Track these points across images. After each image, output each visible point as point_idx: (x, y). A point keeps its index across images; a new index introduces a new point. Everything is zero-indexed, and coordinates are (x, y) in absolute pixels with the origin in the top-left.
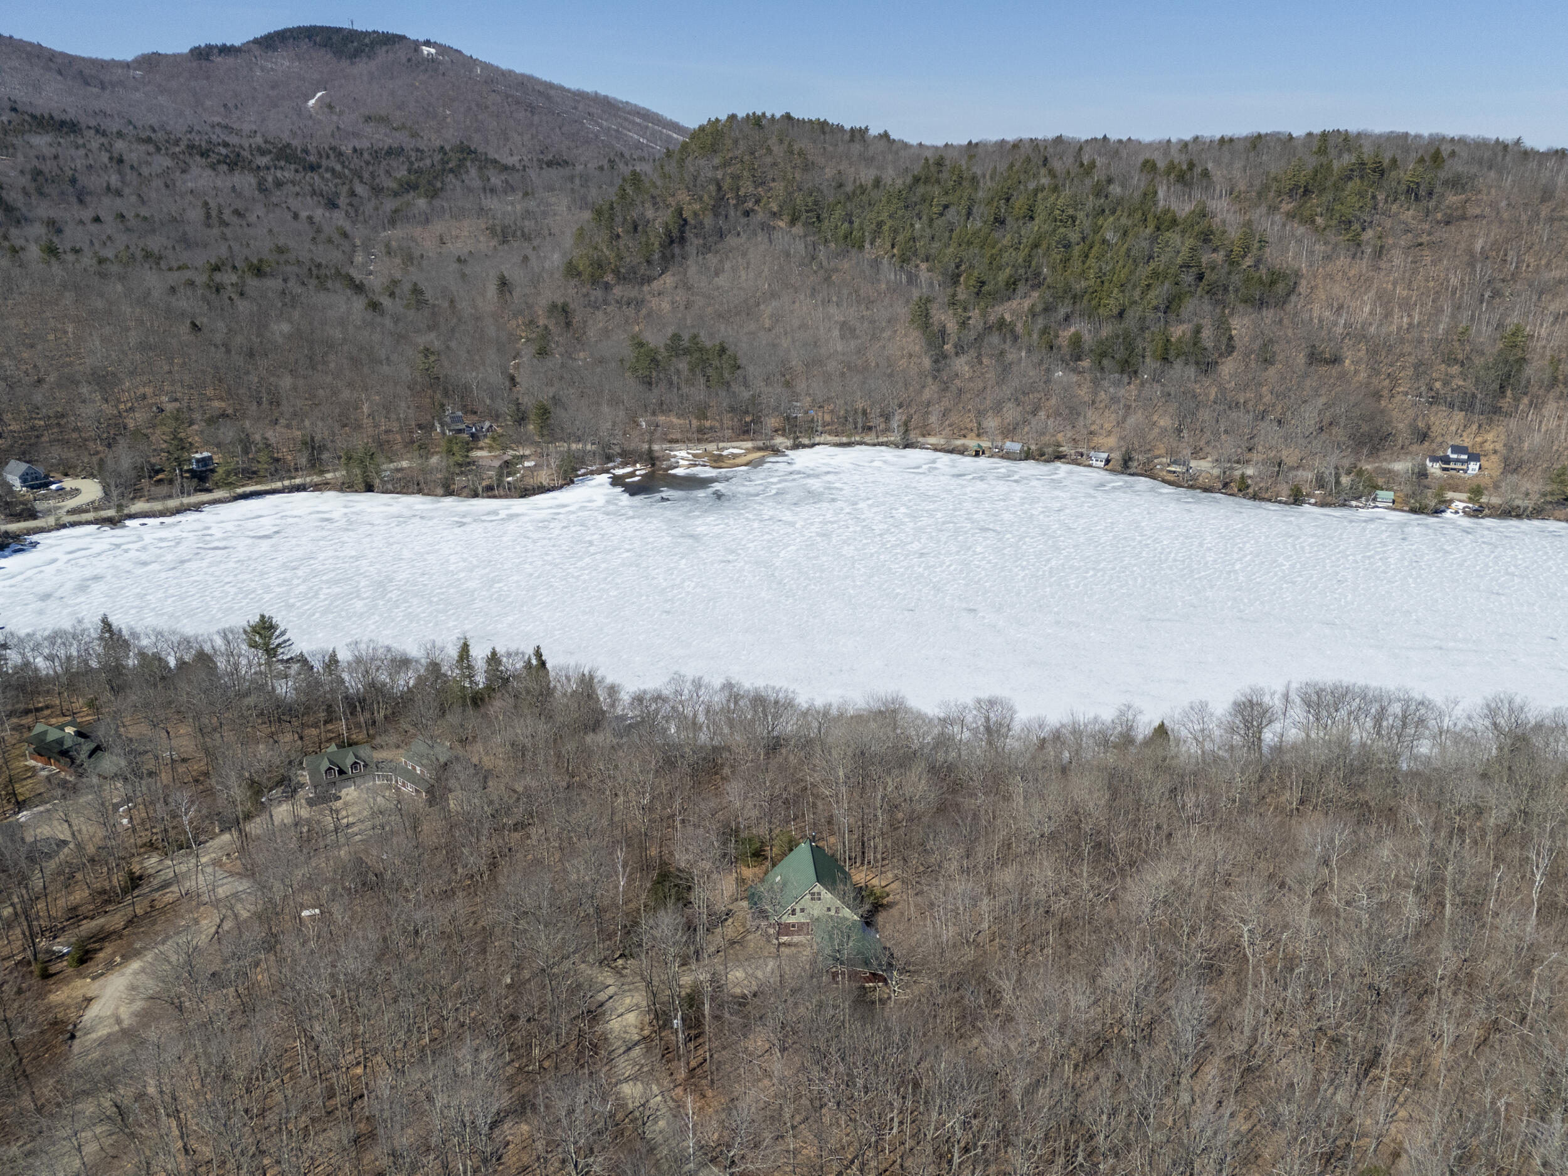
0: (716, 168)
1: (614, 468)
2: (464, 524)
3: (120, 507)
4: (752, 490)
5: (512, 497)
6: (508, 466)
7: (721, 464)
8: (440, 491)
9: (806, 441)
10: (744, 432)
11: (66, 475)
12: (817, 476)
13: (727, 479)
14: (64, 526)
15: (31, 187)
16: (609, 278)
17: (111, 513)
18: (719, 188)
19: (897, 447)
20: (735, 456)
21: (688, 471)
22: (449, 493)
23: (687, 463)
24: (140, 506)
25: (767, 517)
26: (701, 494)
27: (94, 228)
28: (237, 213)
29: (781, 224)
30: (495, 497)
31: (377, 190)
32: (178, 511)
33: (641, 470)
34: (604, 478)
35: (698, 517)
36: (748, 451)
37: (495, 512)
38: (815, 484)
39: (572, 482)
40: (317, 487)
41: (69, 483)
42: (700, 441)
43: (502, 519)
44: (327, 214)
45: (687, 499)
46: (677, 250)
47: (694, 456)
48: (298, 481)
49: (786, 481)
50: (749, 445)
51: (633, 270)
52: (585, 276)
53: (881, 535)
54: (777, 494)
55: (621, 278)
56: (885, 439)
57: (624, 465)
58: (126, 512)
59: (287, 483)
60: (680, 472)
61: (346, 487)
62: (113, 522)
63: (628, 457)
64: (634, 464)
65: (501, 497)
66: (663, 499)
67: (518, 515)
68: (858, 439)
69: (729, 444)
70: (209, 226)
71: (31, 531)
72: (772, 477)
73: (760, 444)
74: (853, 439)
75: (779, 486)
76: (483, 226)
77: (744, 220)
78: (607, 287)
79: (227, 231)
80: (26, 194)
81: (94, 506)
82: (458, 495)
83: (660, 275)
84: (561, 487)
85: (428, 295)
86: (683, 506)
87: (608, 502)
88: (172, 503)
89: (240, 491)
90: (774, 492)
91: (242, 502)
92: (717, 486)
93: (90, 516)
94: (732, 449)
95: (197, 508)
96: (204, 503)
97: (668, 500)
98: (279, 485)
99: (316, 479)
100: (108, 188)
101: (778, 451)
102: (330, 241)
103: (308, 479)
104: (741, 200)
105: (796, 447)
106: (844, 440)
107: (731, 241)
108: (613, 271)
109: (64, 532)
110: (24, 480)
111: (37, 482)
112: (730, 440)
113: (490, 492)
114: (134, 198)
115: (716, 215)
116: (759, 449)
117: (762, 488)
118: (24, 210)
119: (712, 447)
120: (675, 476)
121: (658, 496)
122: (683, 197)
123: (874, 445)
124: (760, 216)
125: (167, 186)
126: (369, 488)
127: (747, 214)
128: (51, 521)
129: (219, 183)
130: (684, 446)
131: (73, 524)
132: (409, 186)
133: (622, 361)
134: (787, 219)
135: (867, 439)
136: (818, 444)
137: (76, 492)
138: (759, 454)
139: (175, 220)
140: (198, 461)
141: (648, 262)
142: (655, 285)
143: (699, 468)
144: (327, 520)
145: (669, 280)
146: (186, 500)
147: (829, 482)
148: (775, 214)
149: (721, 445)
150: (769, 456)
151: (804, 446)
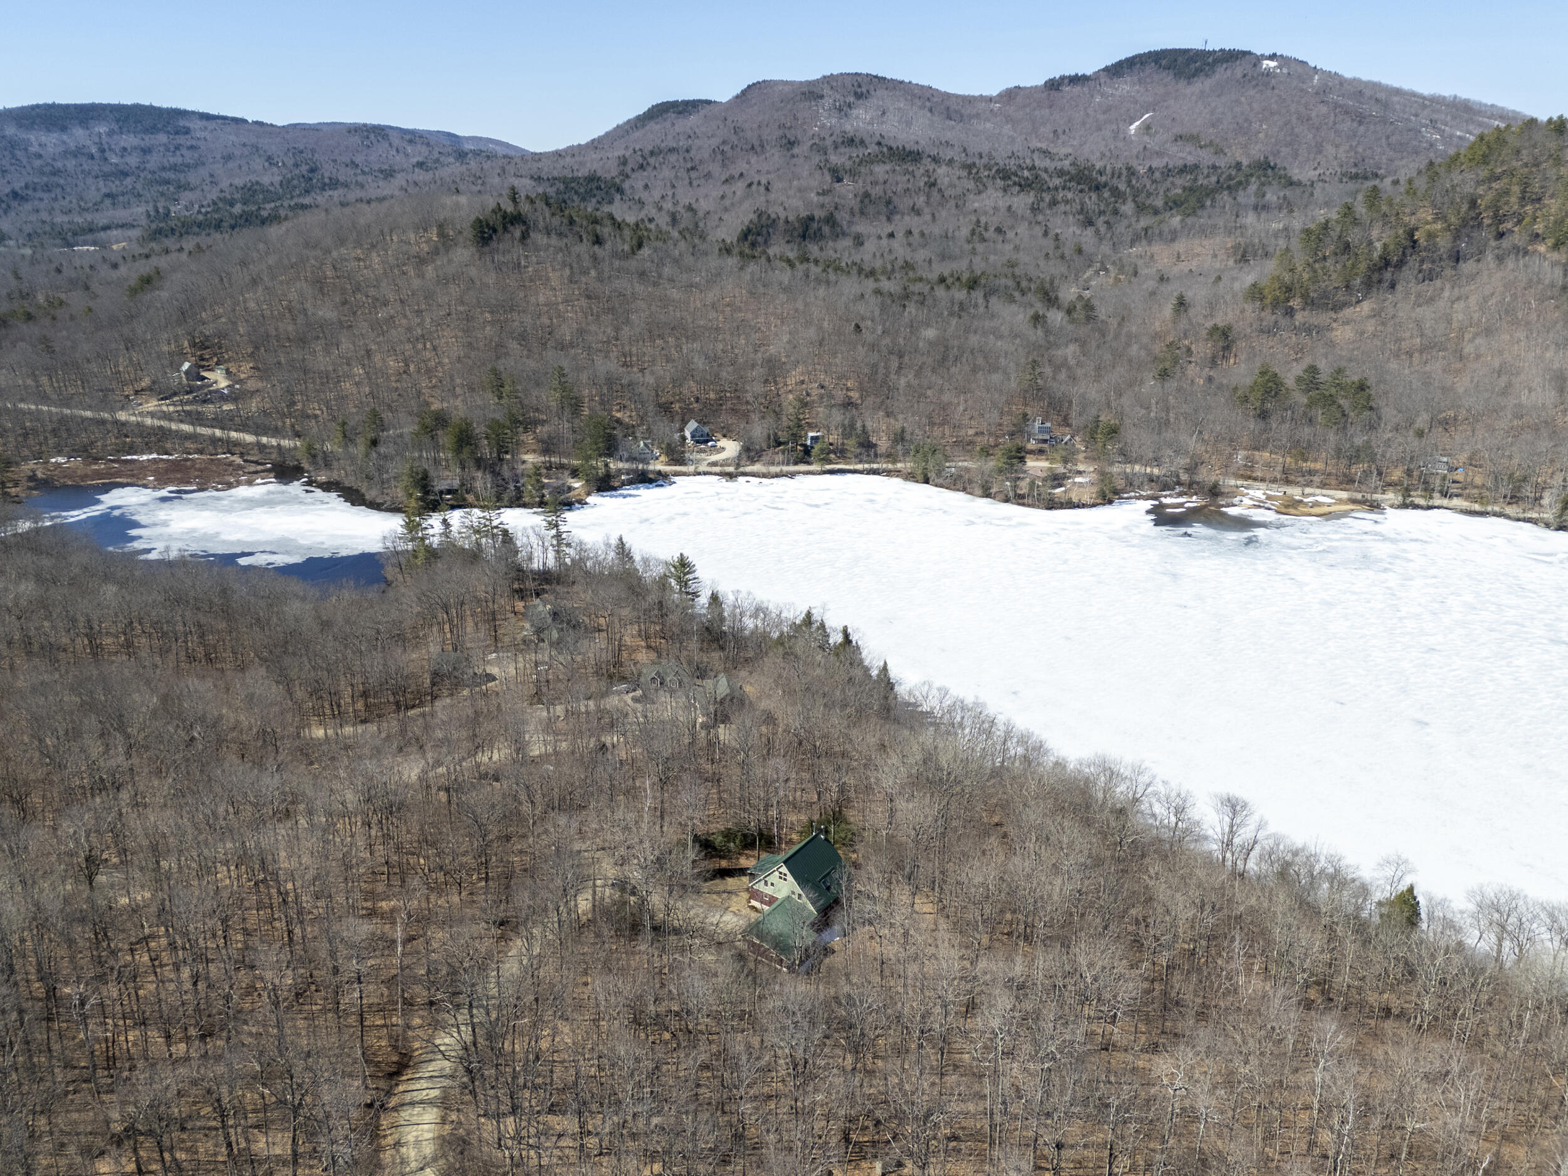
0: (1479, 183)
1: (1165, 497)
2: (973, 523)
3: (738, 466)
4: (1295, 542)
5: (1038, 507)
6: (1057, 480)
7: (1292, 511)
8: (979, 491)
9: (1422, 502)
10: (1346, 482)
11: (725, 436)
12: (1394, 541)
13: (1280, 526)
14: (699, 474)
15: (857, 209)
16: (1296, 303)
17: (731, 469)
18: (1473, 204)
19: (1548, 525)
20: (1317, 504)
21: (1246, 512)
22: (987, 494)
23: (1252, 503)
24: (757, 468)
25: (1279, 572)
26: (1233, 536)
27: (884, 242)
28: (999, 230)
29: (1542, 248)
30: (1023, 505)
31: (1141, 209)
32: (777, 476)
33: (1194, 501)
34: (1148, 504)
35: (1203, 558)
36: (1340, 501)
37: (1009, 519)
38: (1381, 550)
39: (1110, 502)
40: (889, 473)
41: (723, 443)
42: (1288, 482)
43: (1010, 526)
44: (1078, 232)
45: (1211, 539)
46: (1388, 275)
47: (1269, 498)
48: (875, 466)
49: (1349, 540)
50: (1344, 495)
51: (1325, 295)
52: (1268, 301)
53: (1401, 619)
54: (1324, 551)
55: (1310, 303)
56: (1535, 515)
57: (1180, 495)
58: (741, 469)
59: (866, 466)
60: (1232, 511)
61: (910, 477)
62: (731, 476)
63: (1191, 488)
64: (1191, 496)
65: (1029, 506)
66: (1186, 535)
67: (1026, 524)
68: (1497, 509)
69: (1318, 491)
70: (969, 242)
71: (677, 474)
72: (1336, 532)
73: (1359, 496)
74: (1489, 509)
75: (1334, 544)
76: (1229, 245)
77: (1493, 243)
78: (1290, 312)
79: (980, 247)
80: (852, 213)
81: (725, 463)
82: (994, 498)
83: (1359, 302)
84: (1094, 505)
85: (1102, 312)
86: (1199, 544)
87: (1125, 528)
88: (774, 469)
89: (828, 467)
90: (1320, 548)
91: (828, 476)
92: (1260, 532)
93: (717, 469)
94: (1324, 497)
95: (791, 475)
96: (799, 473)
97: (1190, 536)
98: (859, 467)
99: (890, 466)
100: (913, 208)
101: (1378, 507)
102: (1062, 257)
103: (884, 466)
104: (1499, 219)
105: (1404, 506)
106: (1477, 507)
107: (1467, 267)
108: (1302, 296)
109: (698, 478)
110: (693, 436)
111: (702, 439)
112: (1323, 485)
113: (1019, 499)
114: (928, 217)
115: (1457, 237)
116: (1354, 501)
117: (1311, 542)
118: (845, 227)
119: (1295, 492)
120: (1225, 514)
121: (1183, 530)
122: (1426, 214)
123: (1519, 520)
124: (1518, 238)
125: (957, 206)
126: (926, 481)
127: (1501, 235)
128: (691, 469)
129: (1000, 203)
130: (1263, 485)
131: (705, 473)
132: (1174, 204)
133: (1236, 389)
134: (1550, 242)
135: (1509, 510)
136: (1438, 507)
137: (723, 449)
138: (1351, 507)
139: (947, 237)
140: (812, 438)
141: (1347, 287)
142: (1347, 312)
143: (1262, 511)
144: (871, 501)
145: (1366, 307)
146: (785, 468)
147: (1404, 551)
148: (1537, 235)
149: (1308, 490)
150: (1358, 511)
151: (1416, 507)
